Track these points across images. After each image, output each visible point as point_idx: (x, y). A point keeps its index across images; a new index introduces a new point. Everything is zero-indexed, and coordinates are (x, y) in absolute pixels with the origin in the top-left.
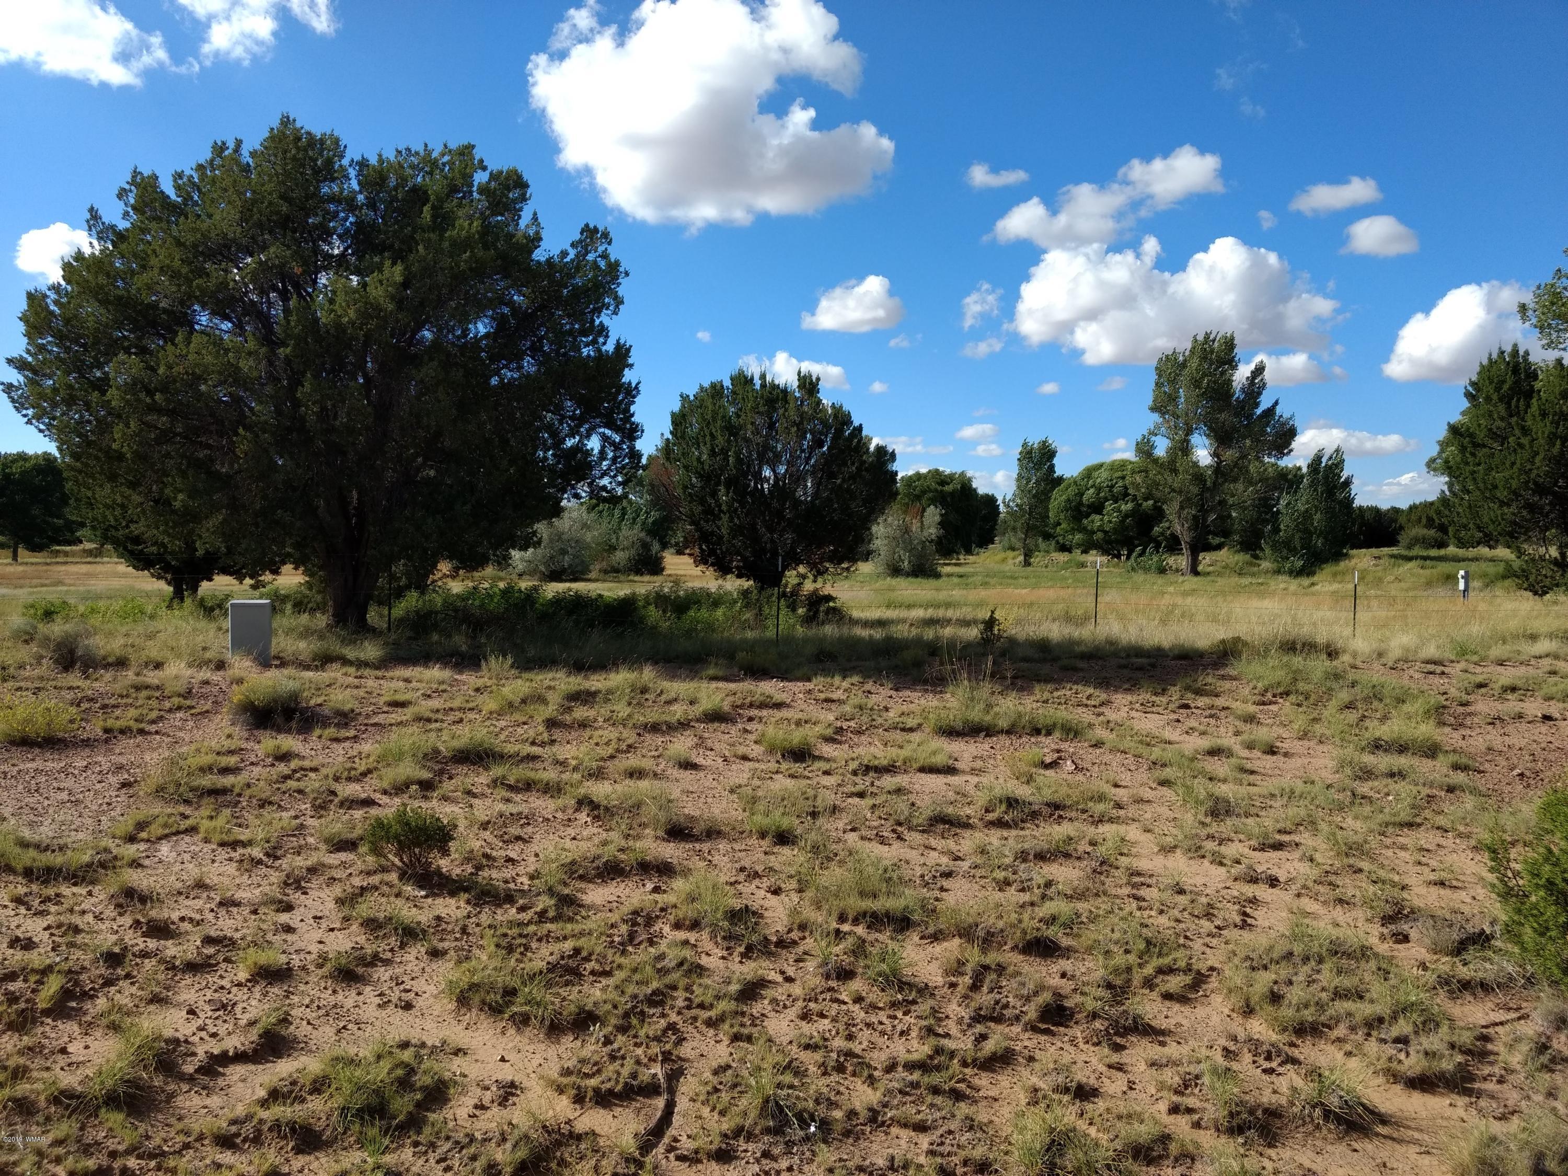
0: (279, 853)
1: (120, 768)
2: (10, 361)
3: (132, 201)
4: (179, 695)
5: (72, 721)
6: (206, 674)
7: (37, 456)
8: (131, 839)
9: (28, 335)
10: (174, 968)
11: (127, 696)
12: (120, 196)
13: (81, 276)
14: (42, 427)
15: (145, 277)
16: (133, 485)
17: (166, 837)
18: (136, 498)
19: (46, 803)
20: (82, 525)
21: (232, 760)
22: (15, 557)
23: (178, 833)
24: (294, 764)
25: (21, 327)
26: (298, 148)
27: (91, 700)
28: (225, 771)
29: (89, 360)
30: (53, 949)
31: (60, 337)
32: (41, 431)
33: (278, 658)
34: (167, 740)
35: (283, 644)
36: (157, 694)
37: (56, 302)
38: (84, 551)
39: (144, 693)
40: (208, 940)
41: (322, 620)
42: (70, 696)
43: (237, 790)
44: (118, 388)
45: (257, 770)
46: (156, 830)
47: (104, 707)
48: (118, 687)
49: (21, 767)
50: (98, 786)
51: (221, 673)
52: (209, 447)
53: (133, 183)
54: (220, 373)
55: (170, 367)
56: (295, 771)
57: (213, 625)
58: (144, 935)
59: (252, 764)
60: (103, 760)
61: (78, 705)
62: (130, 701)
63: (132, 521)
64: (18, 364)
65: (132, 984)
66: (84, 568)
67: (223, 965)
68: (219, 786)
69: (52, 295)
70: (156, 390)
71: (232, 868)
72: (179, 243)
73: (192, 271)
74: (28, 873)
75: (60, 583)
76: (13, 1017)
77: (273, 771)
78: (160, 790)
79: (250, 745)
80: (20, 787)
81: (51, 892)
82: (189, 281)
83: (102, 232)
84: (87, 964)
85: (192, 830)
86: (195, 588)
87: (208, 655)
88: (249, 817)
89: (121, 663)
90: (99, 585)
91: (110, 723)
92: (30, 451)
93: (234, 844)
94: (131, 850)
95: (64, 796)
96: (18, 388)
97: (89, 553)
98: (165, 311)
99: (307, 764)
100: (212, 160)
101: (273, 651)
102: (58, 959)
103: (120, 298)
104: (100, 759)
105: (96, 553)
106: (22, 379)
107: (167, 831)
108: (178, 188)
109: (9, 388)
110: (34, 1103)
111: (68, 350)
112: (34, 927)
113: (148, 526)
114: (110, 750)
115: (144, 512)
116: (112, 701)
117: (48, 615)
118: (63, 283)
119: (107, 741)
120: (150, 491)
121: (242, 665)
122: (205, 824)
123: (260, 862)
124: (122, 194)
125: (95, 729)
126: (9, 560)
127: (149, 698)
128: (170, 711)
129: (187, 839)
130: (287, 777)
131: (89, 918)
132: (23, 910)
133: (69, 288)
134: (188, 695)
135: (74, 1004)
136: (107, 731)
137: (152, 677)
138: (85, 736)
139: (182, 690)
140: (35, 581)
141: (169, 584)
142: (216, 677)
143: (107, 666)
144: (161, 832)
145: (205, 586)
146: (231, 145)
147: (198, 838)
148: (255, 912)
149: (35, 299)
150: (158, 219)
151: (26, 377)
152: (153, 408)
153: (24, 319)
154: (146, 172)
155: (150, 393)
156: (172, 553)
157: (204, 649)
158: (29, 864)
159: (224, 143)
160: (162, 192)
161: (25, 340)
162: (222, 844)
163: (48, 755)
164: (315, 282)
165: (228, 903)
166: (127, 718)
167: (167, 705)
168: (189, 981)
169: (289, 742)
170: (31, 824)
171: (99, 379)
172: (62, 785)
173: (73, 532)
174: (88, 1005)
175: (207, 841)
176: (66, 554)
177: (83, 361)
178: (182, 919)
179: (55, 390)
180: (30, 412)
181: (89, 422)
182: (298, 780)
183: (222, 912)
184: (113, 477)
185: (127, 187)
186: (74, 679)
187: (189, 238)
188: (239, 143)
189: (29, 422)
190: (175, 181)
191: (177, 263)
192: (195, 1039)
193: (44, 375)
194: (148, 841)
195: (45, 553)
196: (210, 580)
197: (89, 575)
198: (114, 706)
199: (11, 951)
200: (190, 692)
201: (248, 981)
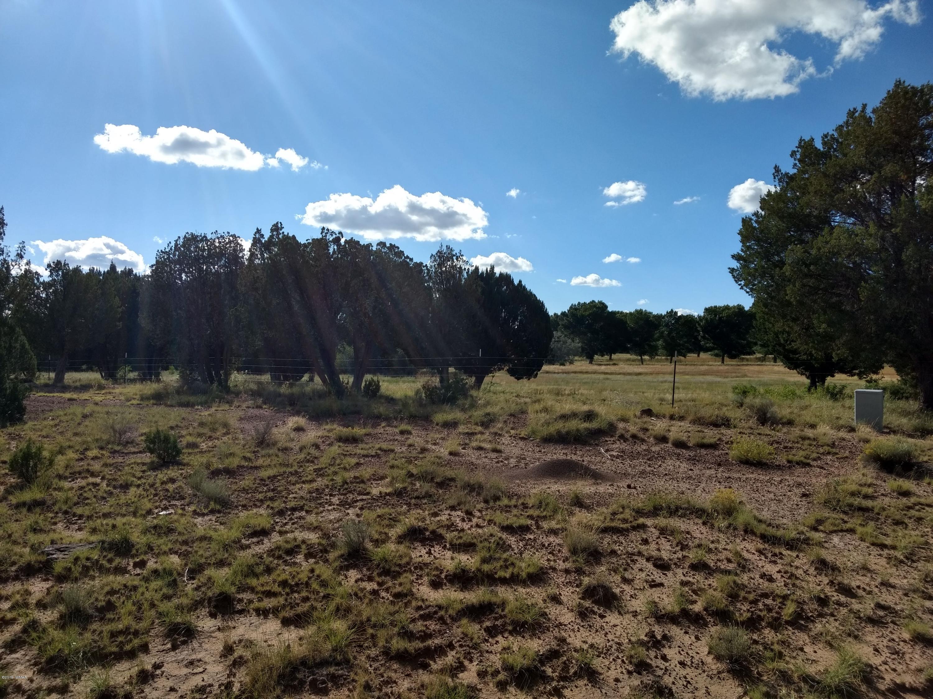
0: (915, 558)
1: (799, 485)
2: (733, 256)
3: (798, 157)
4: (828, 445)
5: (770, 454)
6: (842, 434)
7: (734, 307)
8: (815, 529)
9: (742, 241)
10: (860, 618)
11: (798, 442)
12: (792, 156)
13: (770, 205)
14: (748, 290)
15: (805, 199)
16: (795, 320)
17: (835, 532)
18: (797, 328)
19: (763, 498)
20: (756, 344)
21: (870, 490)
22: (723, 362)
23: (842, 531)
24: (913, 500)
25: (739, 238)
26: (906, 99)
27: (778, 443)
28: (866, 497)
29: (772, 251)
30: (785, 585)
31: (758, 241)
32: (747, 292)
33: (887, 428)
34: (824, 472)
35: (890, 419)
36: (815, 443)
37: (756, 222)
38: (757, 358)
39: (807, 442)
40: (879, 606)
41: (914, 405)
42: (766, 439)
43: (876, 510)
44: (789, 265)
45: (887, 500)
46: (828, 526)
47: (785, 447)
48: (791, 437)
49: (747, 476)
50: (789, 493)
51: (851, 434)
52: (839, 295)
53: (800, 146)
54: (850, 249)
55: (819, 249)
56: (915, 505)
57: (839, 404)
58: (836, 591)
59: (883, 495)
60: (790, 479)
61: (772, 445)
62: (799, 445)
63: (793, 341)
64: (736, 257)
65: (836, 620)
66: (756, 368)
67: (891, 625)
68: (864, 506)
69: (754, 218)
70: (811, 264)
71: (883, 562)
72: (825, 175)
73: (833, 191)
74: (764, 537)
75: (745, 376)
76: (770, 620)
77: (899, 502)
78: (826, 503)
79: (879, 482)
80: (749, 487)
81: (777, 551)
82: (832, 197)
83: (781, 178)
84: (806, 599)
85: (852, 531)
86: (823, 381)
87: (841, 422)
88: (888, 529)
89: (790, 423)
90: (766, 378)
91: (790, 457)
92: (731, 305)
93: (883, 546)
94: (817, 536)
95: (771, 496)
96: (736, 270)
97: (759, 359)
98: (815, 217)
99: (923, 500)
100: (848, 121)
101: (884, 423)
102: (789, 592)
103: (790, 214)
104: (787, 477)
105: (763, 360)
106: (739, 265)
107: (835, 528)
108: (824, 143)
109: (732, 271)
110: (791, 677)
111: (762, 247)
112: (772, 569)
113: (801, 344)
114: (792, 473)
115: (799, 335)
116: (790, 445)
117: (745, 393)
118: (760, 211)
119: (790, 468)
120: (803, 323)
121: (864, 430)
122: (859, 529)
123: (901, 562)
124: (793, 154)
125: (782, 459)
126: (720, 363)
127: (810, 445)
128: (823, 454)
129: (849, 536)
130: (909, 508)
131: (800, 572)
132: (763, 558)
133: (763, 213)
134: (833, 445)
135: (803, 622)
136: (789, 461)
137: (809, 433)
138: (777, 463)
139: (830, 442)
140: (734, 374)
141: (808, 378)
142: (848, 436)
143: (784, 424)
144: (832, 528)
145: (829, 379)
146: (859, 109)
147: (857, 536)
148: (906, 595)
149: (746, 221)
150: (813, 164)
151: (741, 264)
152: (809, 275)
153: (740, 233)
154: (807, 138)
155: (807, 266)
156: (816, 359)
157: (837, 418)
158: (763, 532)
159: (855, 109)
160: (816, 148)
161: (741, 244)
162: (873, 544)
163: (759, 471)
164: (914, 182)
165: (885, 584)
166: (799, 456)
167: (821, 450)
168: (871, 629)
169: (907, 484)
170: (758, 509)
171: (778, 261)
172: (770, 490)
173: (751, 348)
174: (811, 626)
175: (862, 540)
176: (747, 360)
177: (769, 252)
178: (859, 587)
179: (756, 270)
180: (742, 283)
181: (772, 286)
182: (919, 511)
183: (884, 590)
184: (784, 316)
185: (796, 149)
186: (766, 430)
187: (832, 171)
188: (865, 106)
189: (742, 288)
190: (823, 140)
191: (824, 187)
192: (882, 668)
193: (750, 262)
194: (825, 532)
195: (737, 359)
196: (833, 376)
197: (760, 372)
198: (791, 448)
199: (761, 580)
200: (834, 444)
201: (910, 640)
